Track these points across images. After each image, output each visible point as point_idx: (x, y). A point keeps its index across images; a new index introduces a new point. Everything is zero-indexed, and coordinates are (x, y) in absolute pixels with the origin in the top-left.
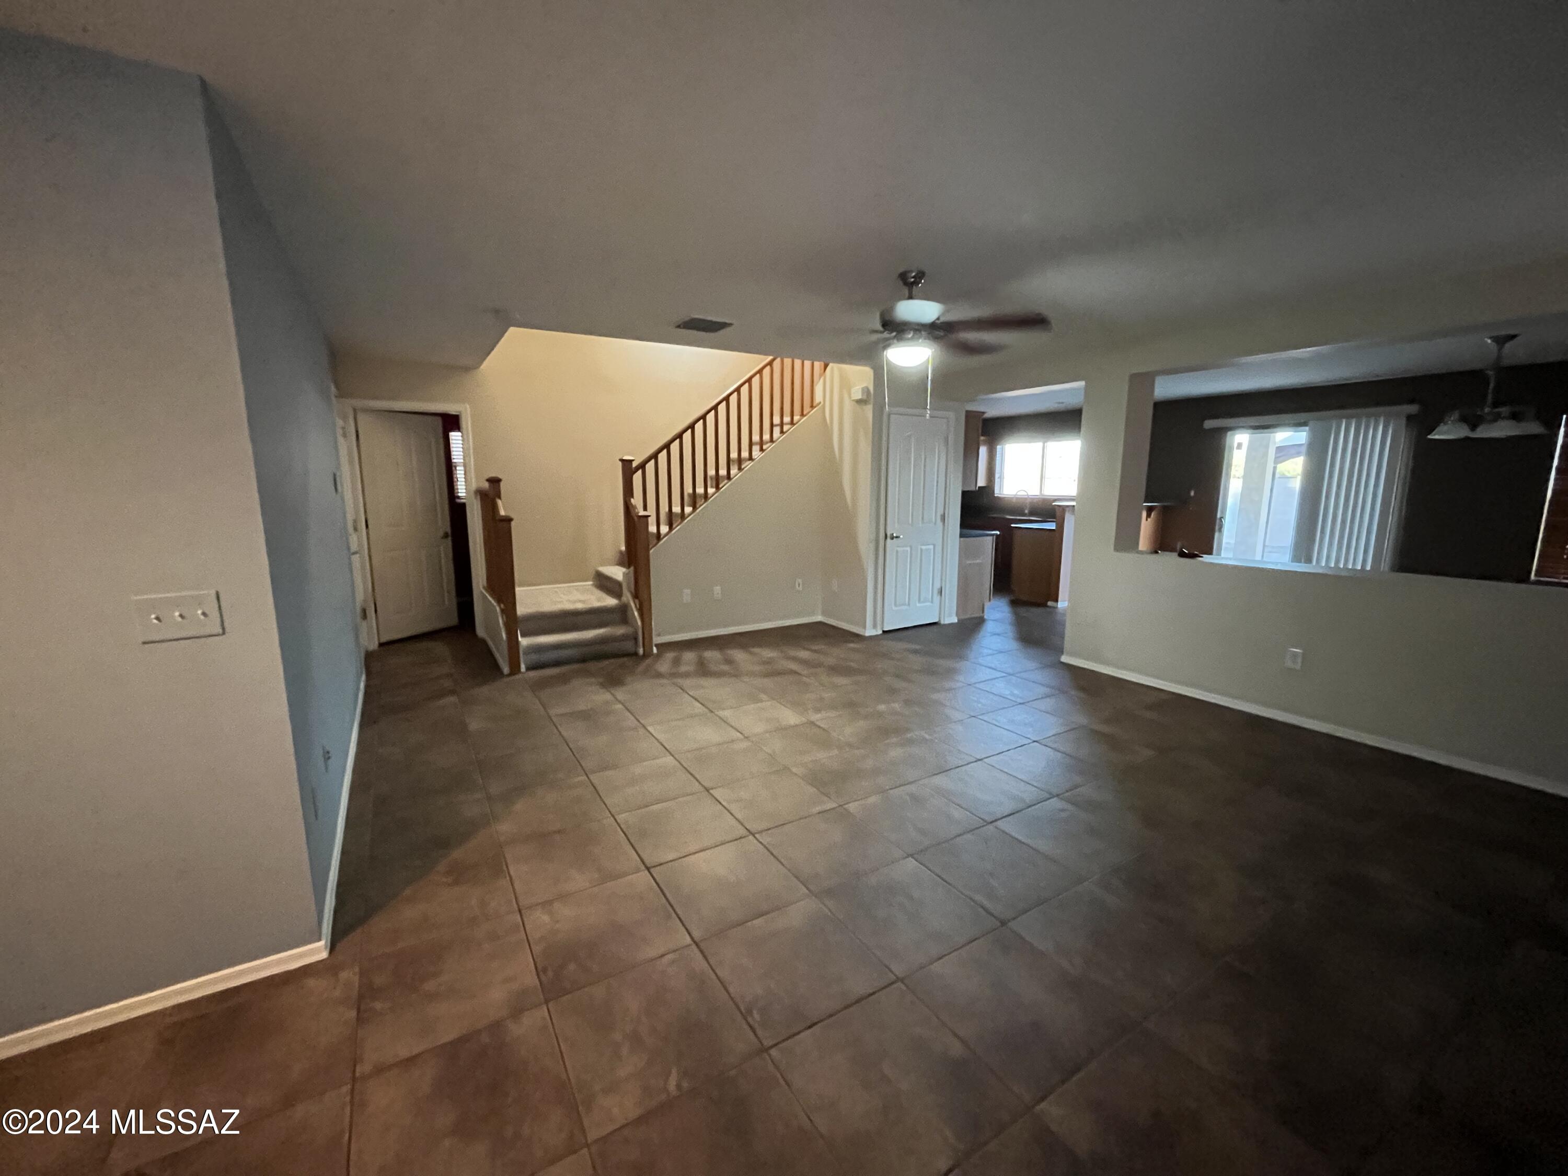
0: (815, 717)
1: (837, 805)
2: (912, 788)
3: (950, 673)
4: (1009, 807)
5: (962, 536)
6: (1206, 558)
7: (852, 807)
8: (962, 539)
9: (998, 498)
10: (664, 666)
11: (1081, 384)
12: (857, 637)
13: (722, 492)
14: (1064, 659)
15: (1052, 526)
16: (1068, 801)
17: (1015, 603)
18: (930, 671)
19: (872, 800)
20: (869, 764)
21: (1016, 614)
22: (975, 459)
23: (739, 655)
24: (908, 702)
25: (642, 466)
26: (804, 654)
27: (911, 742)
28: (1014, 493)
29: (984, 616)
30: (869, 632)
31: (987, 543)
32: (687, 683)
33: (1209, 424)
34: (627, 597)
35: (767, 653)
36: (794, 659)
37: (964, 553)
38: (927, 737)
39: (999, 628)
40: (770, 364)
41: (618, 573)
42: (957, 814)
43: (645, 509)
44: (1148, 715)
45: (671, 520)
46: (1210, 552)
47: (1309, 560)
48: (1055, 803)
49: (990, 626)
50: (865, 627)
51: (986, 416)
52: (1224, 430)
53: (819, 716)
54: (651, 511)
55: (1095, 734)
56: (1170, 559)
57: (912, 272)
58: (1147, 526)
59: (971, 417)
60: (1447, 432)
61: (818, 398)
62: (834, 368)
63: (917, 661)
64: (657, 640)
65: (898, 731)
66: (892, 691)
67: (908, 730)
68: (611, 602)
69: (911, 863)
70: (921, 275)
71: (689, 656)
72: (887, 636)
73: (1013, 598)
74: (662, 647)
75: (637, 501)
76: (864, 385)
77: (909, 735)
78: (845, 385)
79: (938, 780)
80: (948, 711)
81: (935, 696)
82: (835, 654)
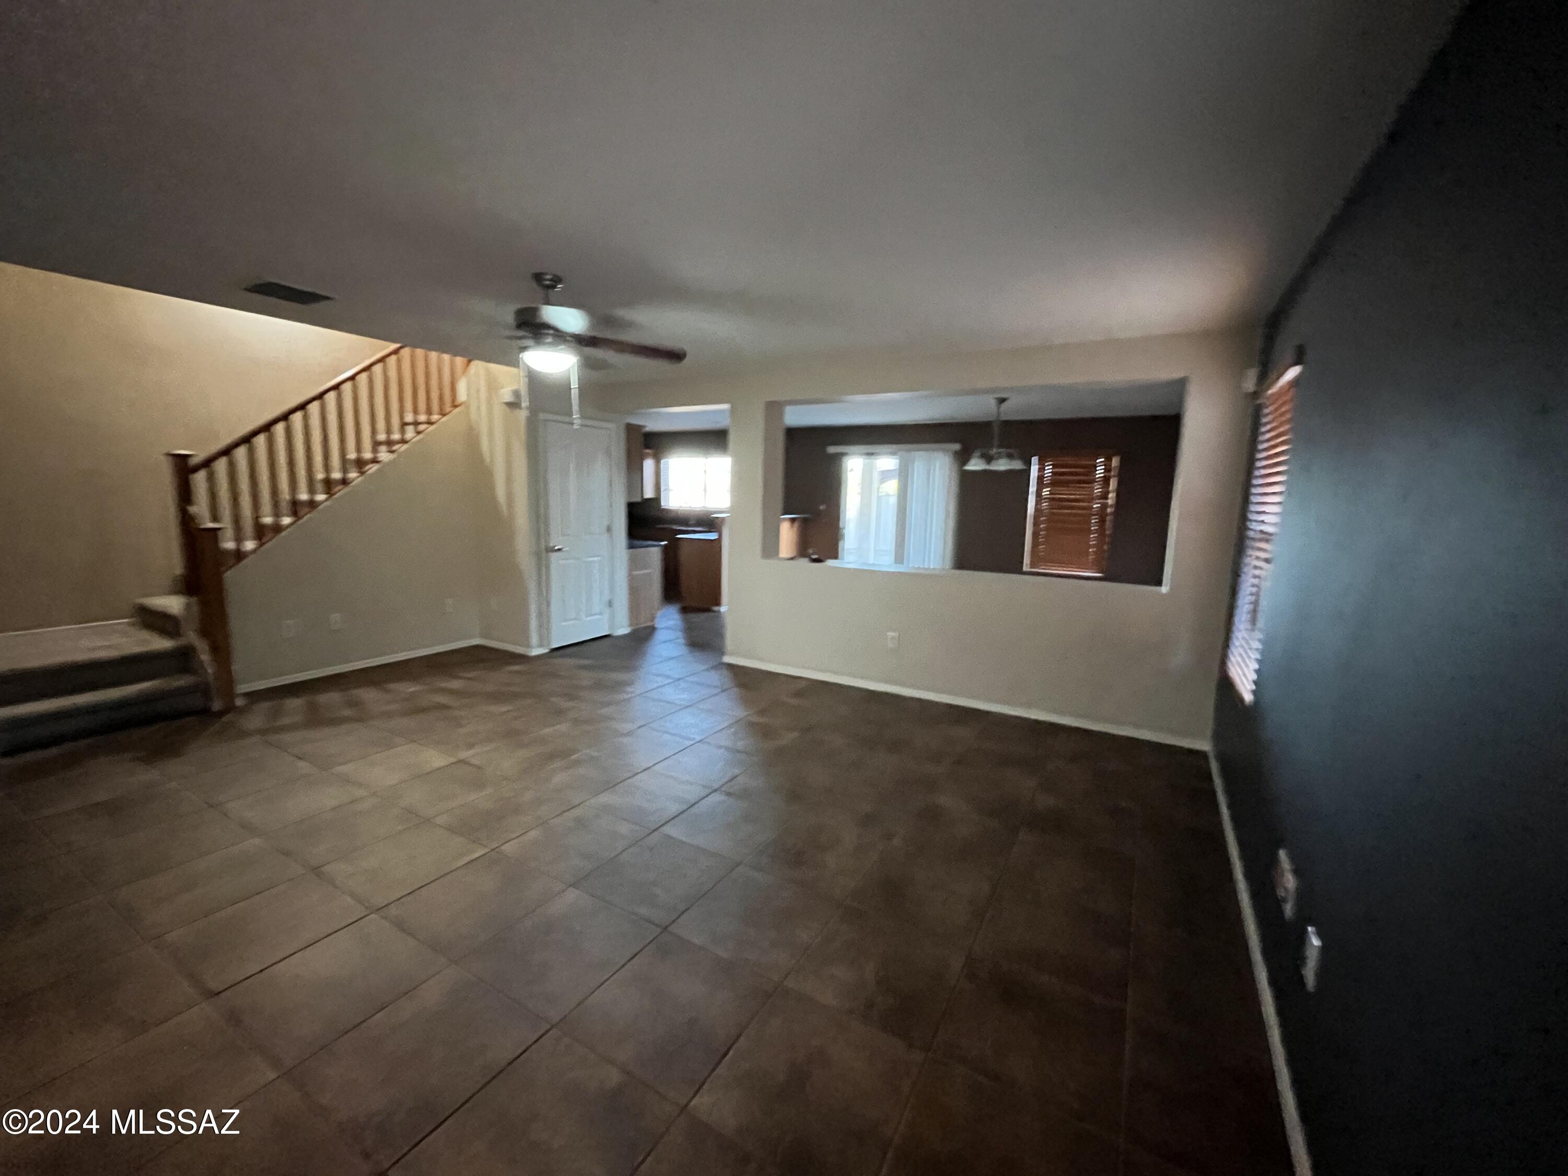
0: (464, 754)
1: (490, 850)
2: (576, 812)
3: (619, 686)
4: (674, 808)
5: (631, 547)
6: (830, 563)
7: (507, 848)
8: (631, 550)
9: (664, 510)
10: (255, 720)
11: (725, 406)
12: (522, 658)
13: (337, 499)
14: (727, 659)
15: (713, 536)
16: (729, 794)
17: (685, 610)
18: (599, 686)
19: (533, 834)
20: (528, 796)
21: (686, 621)
22: (640, 472)
23: (368, 695)
24: (576, 722)
25: (208, 463)
26: (455, 684)
27: (578, 763)
28: (678, 506)
29: (654, 625)
30: (535, 652)
31: (654, 554)
32: (287, 737)
33: (832, 450)
34: (191, 637)
35: (411, 688)
36: (443, 691)
37: (634, 564)
38: (596, 754)
39: (670, 635)
40: (396, 352)
41: (174, 604)
42: (624, 829)
43: (215, 519)
44: (795, 701)
45: (261, 532)
46: (835, 556)
47: (902, 563)
48: (717, 798)
49: (661, 636)
50: (528, 646)
51: (648, 429)
52: (840, 456)
53: (471, 752)
54: (226, 523)
55: (751, 725)
56: (804, 563)
57: (546, 274)
58: (787, 534)
59: (632, 431)
60: (975, 465)
61: (462, 396)
62: (478, 366)
63: (586, 678)
64: (243, 688)
65: (564, 754)
66: (560, 713)
67: (575, 751)
68: (161, 644)
69: (572, 895)
70: (557, 280)
71: (295, 703)
72: (556, 653)
73: (684, 605)
74: (254, 697)
75: (200, 508)
76: (515, 387)
77: (573, 757)
78: (493, 386)
79: (605, 798)
80: (615, 725)
81: (605, 711)
82: (496, 679)
